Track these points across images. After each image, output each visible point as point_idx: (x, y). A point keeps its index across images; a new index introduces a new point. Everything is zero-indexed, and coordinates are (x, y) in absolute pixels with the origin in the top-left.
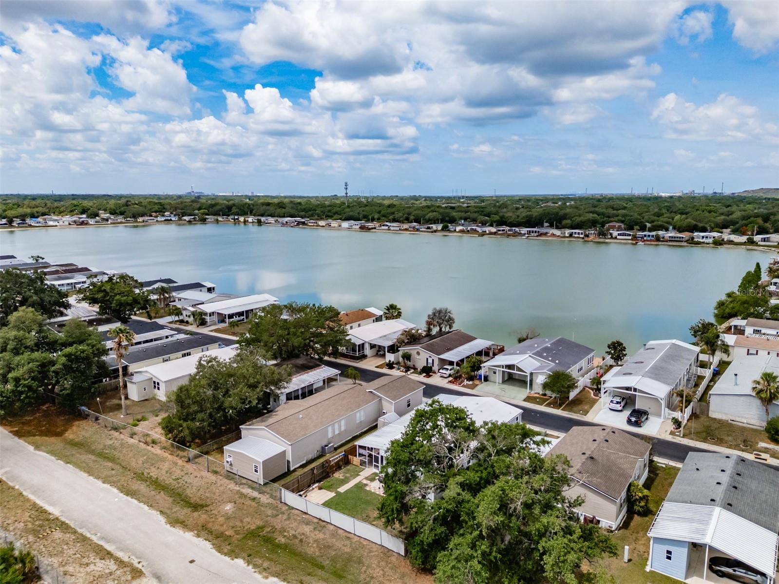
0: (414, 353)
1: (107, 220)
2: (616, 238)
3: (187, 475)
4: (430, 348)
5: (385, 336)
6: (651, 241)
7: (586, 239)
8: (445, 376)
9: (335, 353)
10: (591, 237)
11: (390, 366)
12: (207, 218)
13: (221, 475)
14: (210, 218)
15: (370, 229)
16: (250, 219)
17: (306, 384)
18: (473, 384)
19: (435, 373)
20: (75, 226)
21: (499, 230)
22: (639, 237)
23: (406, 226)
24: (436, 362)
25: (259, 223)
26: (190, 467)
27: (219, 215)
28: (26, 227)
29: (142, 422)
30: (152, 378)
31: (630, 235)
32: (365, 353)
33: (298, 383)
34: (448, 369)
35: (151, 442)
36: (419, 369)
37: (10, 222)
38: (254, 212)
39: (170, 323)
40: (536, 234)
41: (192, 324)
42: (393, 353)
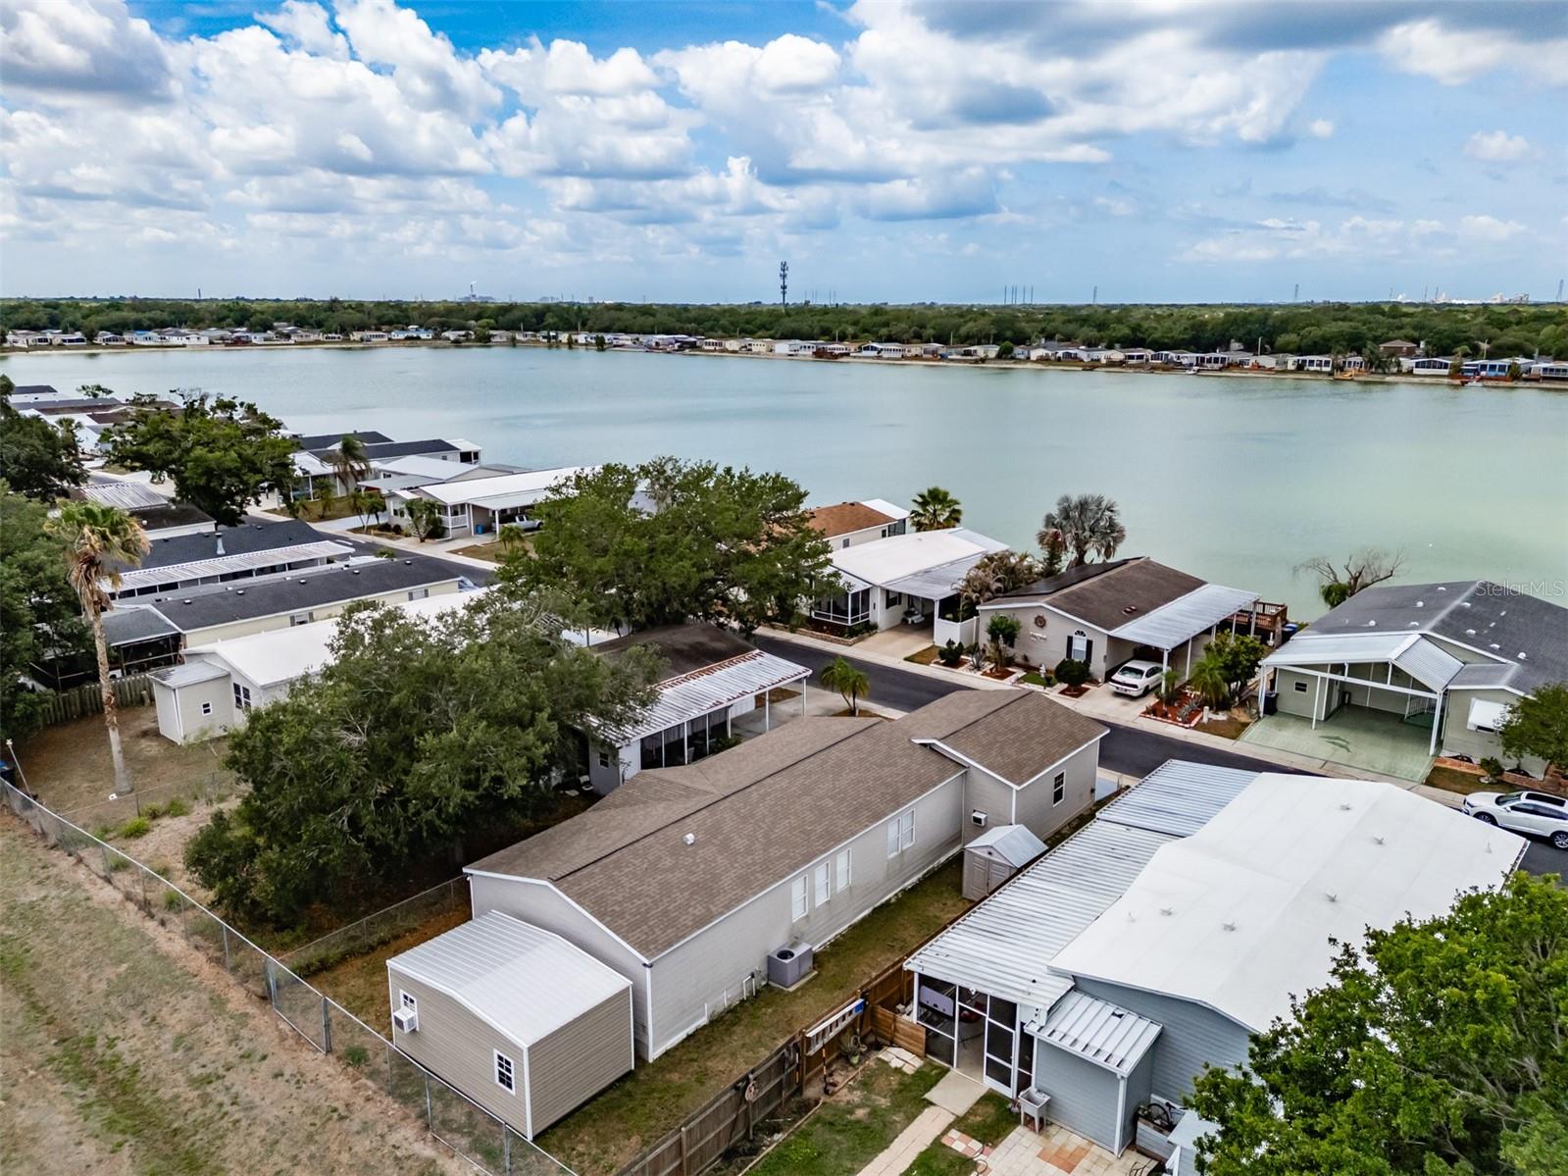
0: (1027, 621)
1: (288, 336)
2: (1410, 372)
3: (246, 1065)
4: (1079, 607)
5: (927, 572)
6: (1497, 378)
7: (1338, 375)
8: (1134, 692)
9: (786, 616)
10: (1351, 371)
11: (952, 657)
12: (494, 336)
13: (371, 1076)
14: (500, 336)
15: (836, 357)
16: (581, 338)
17: (706, 709)
18: (1231, 720)
19: (1095, 682)
20: (223, 347)
21: (1132, 357)
22: (1468, 371)
23: (916, 349)
24: (1101, 650)
25: (601, 345)
26: (266, 1027)
27: (518, 329)
28: (122, 347)
29: (165, 821)
30: (228, 676)
31: (1446, 366)
32: (871, 619)
33: (679, 703)
34: (1139, 672)
35: (163, 902)
36: (1043, 670)
37: (90, 337)
38: (590, 323)
39: (356, 530)
40: (1217, 366)
41: (408, 535)
42: (956, 620)
